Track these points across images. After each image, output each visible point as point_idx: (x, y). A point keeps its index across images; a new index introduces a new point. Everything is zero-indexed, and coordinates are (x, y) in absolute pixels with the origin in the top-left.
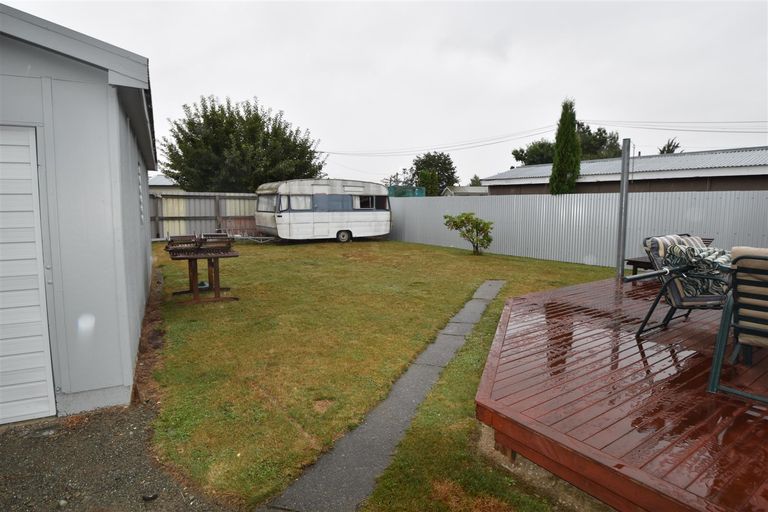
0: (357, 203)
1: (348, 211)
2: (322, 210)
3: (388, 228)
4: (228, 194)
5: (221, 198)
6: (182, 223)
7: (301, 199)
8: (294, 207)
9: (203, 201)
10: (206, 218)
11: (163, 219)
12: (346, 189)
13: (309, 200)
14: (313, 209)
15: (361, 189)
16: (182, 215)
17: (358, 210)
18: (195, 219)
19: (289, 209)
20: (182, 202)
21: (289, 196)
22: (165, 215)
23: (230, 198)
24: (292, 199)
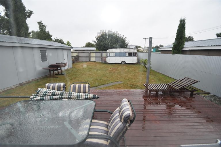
0: (127, 55)
1: (125, 56)
2: (118, 56)
3: (137, 61)
4: (104, 52)
5: (102, 53)
6: (94, 58)
7: (112, 53)
8: (110, 55)
9: (98, 53)
10: (99, 57)
11: (91, 57)
12: (124, 51)
13: (114, 54)
14: (115, 56)
15: (129, 51)
16: (94, 56)
17: (128, 56)
18: (97, 57)
19: (109, 56)
20: (94, 53)
21: (109, 53)
22: (91, 56)
23: (104, 53)
24: (110, 53)
